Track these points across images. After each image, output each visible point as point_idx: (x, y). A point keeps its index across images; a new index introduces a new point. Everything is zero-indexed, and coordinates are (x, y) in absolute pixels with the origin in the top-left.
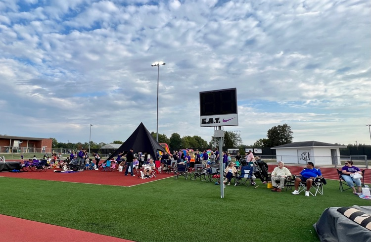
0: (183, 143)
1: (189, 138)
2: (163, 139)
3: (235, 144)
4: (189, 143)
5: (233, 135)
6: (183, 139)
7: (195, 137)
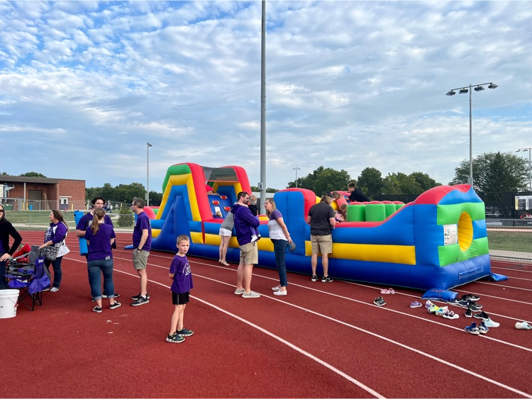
0: (386, 188)
1: (401, 176)
2: (341, 180)
3: (520, 187)
4: (402, 187)
5: (517, 163)
6: (387, 179)
7: (414, 174)
